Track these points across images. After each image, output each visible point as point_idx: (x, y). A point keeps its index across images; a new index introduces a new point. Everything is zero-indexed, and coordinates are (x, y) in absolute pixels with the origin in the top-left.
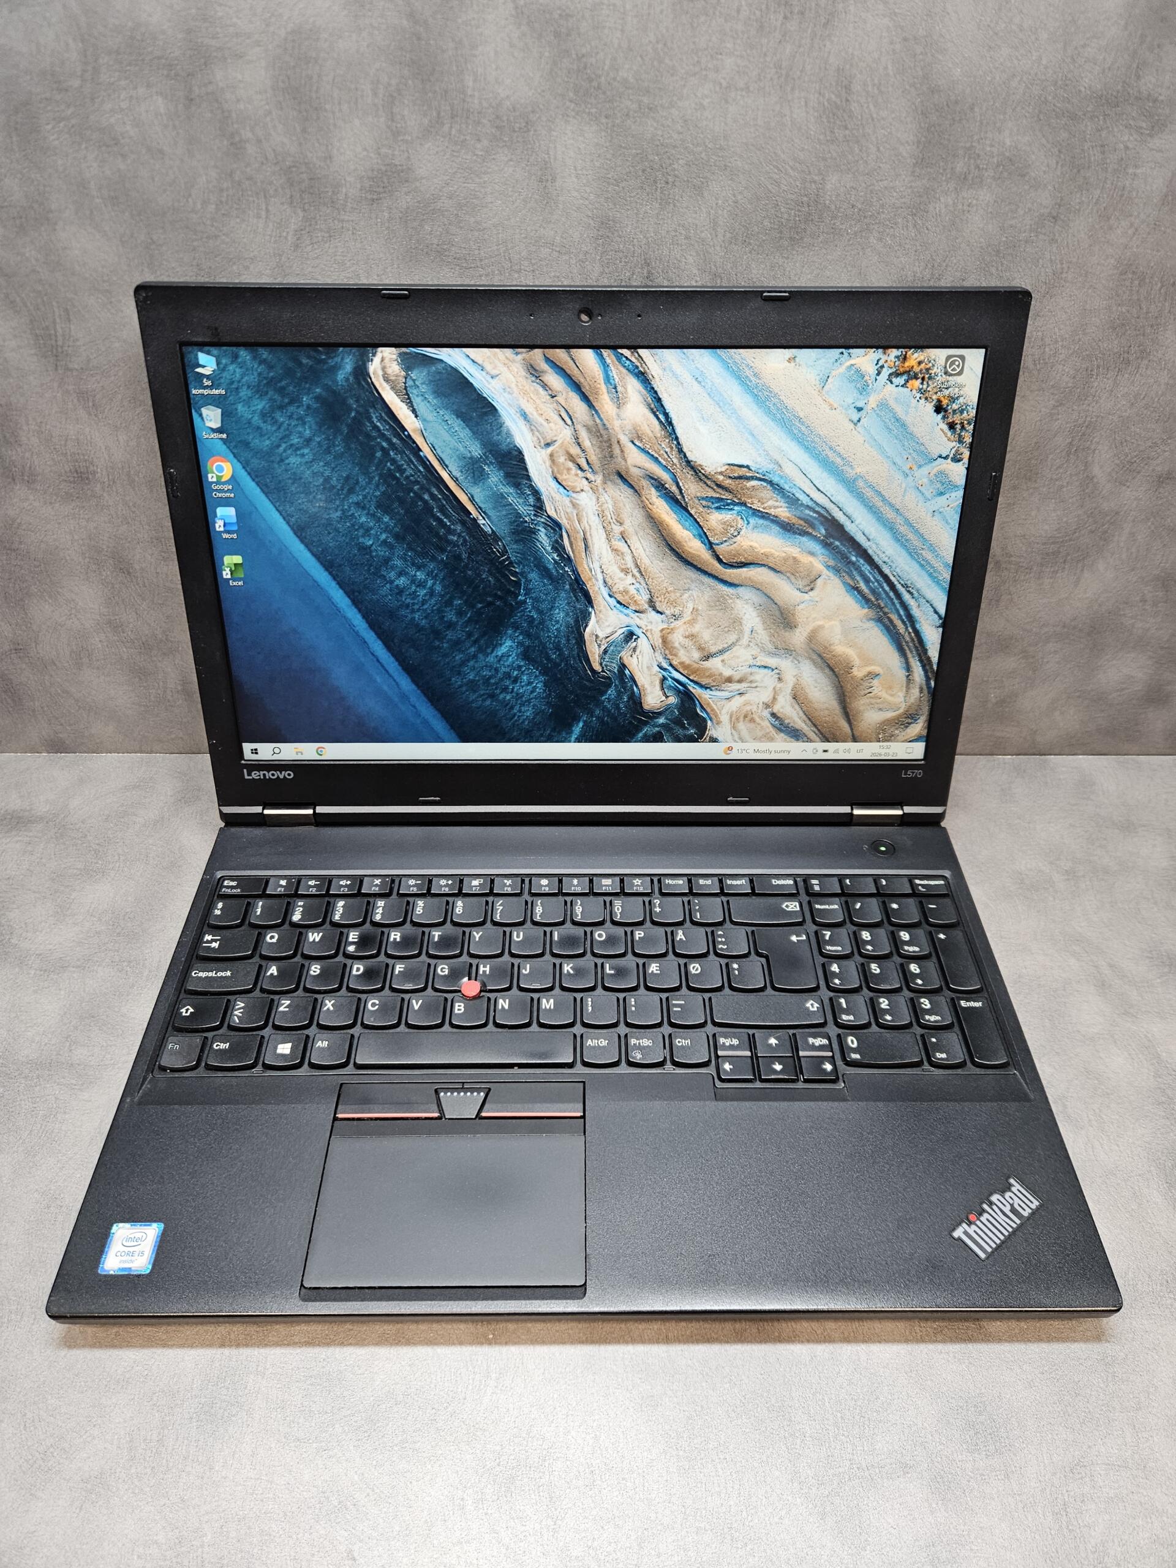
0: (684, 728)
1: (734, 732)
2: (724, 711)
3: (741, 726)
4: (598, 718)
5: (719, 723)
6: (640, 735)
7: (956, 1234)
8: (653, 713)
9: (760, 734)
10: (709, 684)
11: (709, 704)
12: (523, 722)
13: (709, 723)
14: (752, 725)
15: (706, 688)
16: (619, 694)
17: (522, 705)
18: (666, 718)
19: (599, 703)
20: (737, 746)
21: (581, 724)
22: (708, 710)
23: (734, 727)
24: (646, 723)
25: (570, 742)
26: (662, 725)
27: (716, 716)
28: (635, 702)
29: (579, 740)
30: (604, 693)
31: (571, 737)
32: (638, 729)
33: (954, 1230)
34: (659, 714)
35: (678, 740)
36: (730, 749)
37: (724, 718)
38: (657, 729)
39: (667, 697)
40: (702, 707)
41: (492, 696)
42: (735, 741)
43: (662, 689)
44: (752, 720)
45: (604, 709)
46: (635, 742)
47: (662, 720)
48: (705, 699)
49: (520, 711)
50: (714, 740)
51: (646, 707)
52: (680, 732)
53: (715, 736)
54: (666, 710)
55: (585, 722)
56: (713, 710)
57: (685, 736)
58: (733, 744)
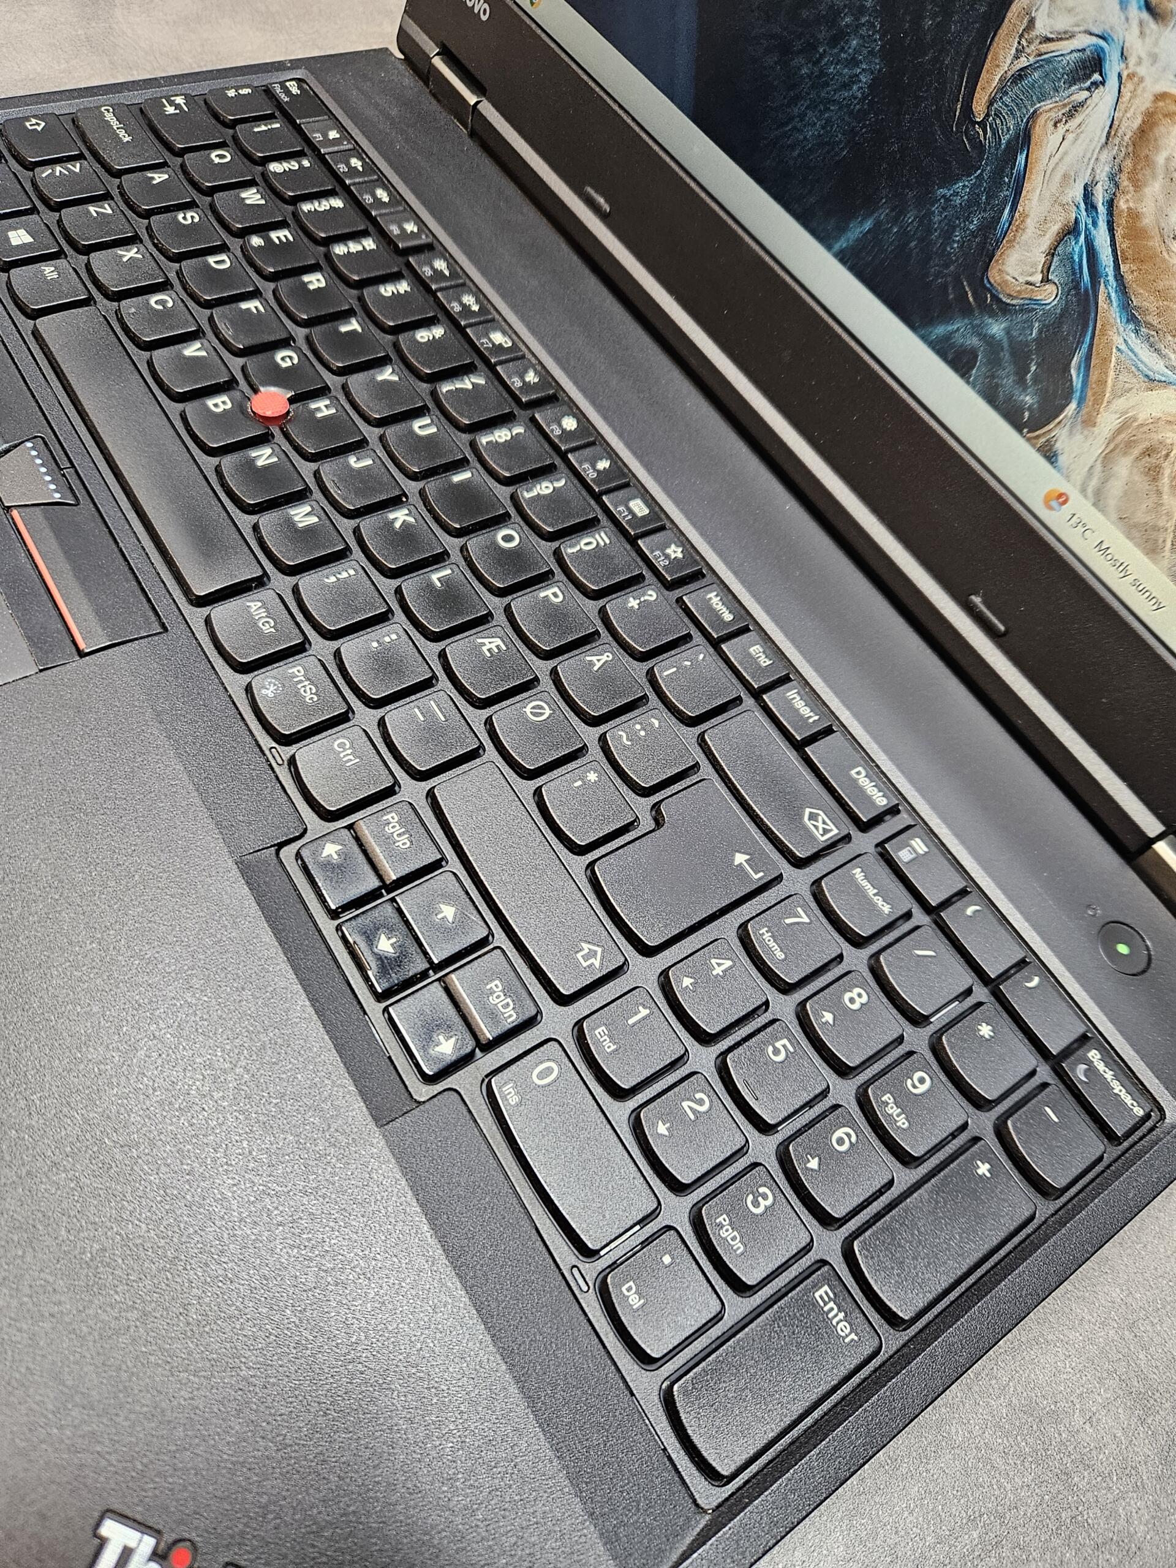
0: (1021, 381)
1: (1099, 467)
2: (1120, 404)
3: (1124, 467)
4: (904, 233)
5: (1089, 422)
6: (940, 330)
7: (111, 1529)
8: (996, 299)
9: (1141, 517)
10: (1146, 312)
11: (1106, 361)
12: (792, 147)
13: (1073, 405)
14: (1141, 483)
15: (1132, 319)
16: (973, 203)
17: (812, 106)
18: (1008, 331)
19: (925, 199)
20: (1080, 505)
21: (868, 225)
22: (1094, 375)
23: (1107, 459)
24: (966, 311)
25: (829, 248)
26: (990, 342)
27: (1098, 402)
28: (982, 245)
29: (843, 257)
30: (949, 179)
31: (837, 238)
32: (945, 313)
33: (123, 1518)
34: (1005, 309)
35: (991, 396)
36: (1062, 498)
37: (1108, 421)
38: (974, 341)
39: (1046, 280)
40: (1088, 357)
41: (785, 50)
42: (1083, 491)
43: (1051, 253)
44: (1153, 473)
45: (925, 220)
46: (924, 338)
47: (996, 328)
48: (1109, 345)
49: (802, 116)
50: (1050, 454)
51: (994, 275)
52: (1007, 381)
53: (1058, 446)
54: (1023, 309)
55: (878, 224)
56: (1102, 382)
57: (1009, 398)
58: (1074, 495)
